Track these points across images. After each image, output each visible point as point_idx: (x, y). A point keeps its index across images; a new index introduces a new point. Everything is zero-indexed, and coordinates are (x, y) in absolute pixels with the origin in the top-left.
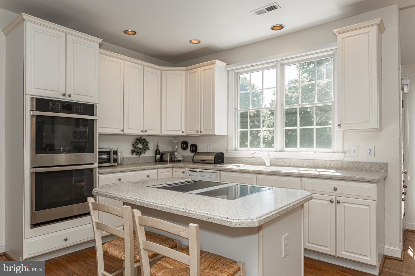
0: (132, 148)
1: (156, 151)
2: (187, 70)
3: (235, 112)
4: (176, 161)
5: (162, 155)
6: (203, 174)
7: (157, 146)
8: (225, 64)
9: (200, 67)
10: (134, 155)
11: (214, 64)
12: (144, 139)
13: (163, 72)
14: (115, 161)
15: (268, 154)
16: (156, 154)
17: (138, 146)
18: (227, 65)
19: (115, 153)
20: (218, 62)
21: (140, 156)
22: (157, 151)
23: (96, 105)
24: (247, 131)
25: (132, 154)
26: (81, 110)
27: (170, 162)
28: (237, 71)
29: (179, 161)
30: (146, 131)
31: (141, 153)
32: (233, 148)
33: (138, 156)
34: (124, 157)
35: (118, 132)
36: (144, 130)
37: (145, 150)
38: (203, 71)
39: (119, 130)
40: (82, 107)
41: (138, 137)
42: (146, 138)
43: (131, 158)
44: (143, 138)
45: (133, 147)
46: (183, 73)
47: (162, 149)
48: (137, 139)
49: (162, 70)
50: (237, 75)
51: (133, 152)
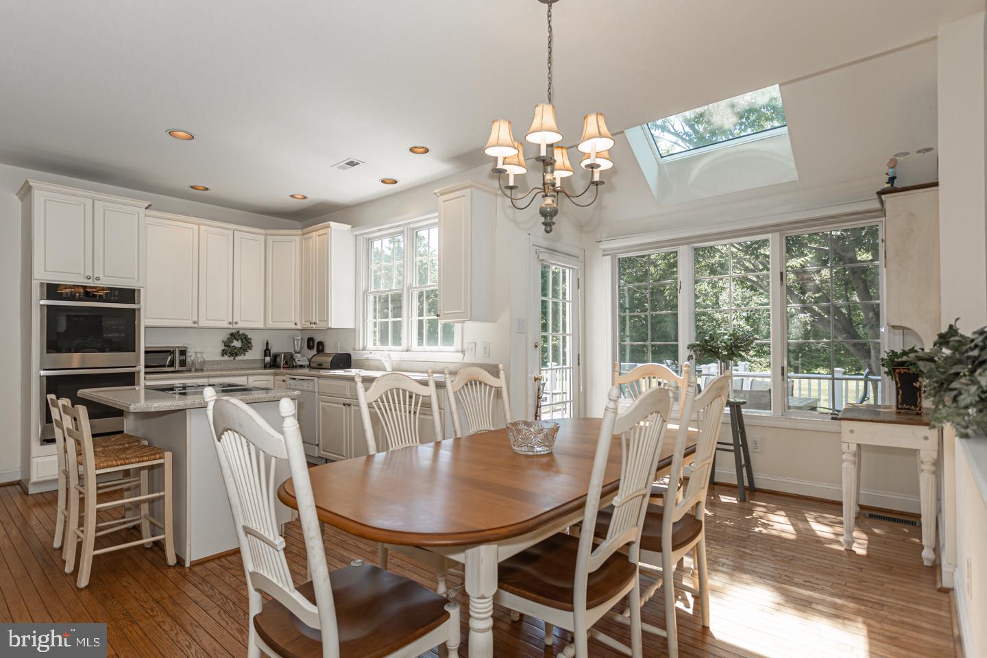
0: (223, 348)
1: (265, 351)
2: (303, 234)
3: (364, 295)
4: (296, 367)
5: (276, 357)
6: (302, 382)
7: (267, 343)
8: (349, 227)
9: (316, 231)
10: (226, 358)
11: (328, 227)
12: (244, 334)
13: (268, 237)
14: (183, 363)
15: (389, 355)
16: (265, 355)
17: (232, 345)
18: (353, 227)
19: (183, 353)
20: (332, 224)
21: (236, 358)
22: (267, 352)
23: (139, 290)
24: (388, 322)
25: (223, 355)
26: (115, 296)
27: (283, 368)
28: (369, 236)
29: (301, 366)
30: (236, 323)
31: (237, 355)
32: (361, 348)
33: (232, 358)
34: (206, 360)
35: (189, 324)
36: (235, 320)
37: (246, 350)
38: (318, 237)
39: (191, 322)
40: (117, 292)
41: (234, 331)
42: (247, 333)
43: (221, 361)
44: (241, 332)
45: (225, 346)
46: (298, 238)
47: (274, 350)
48: (232, 335)
49: (266, 235)
50: (370, 242)
51: (224, 353)
